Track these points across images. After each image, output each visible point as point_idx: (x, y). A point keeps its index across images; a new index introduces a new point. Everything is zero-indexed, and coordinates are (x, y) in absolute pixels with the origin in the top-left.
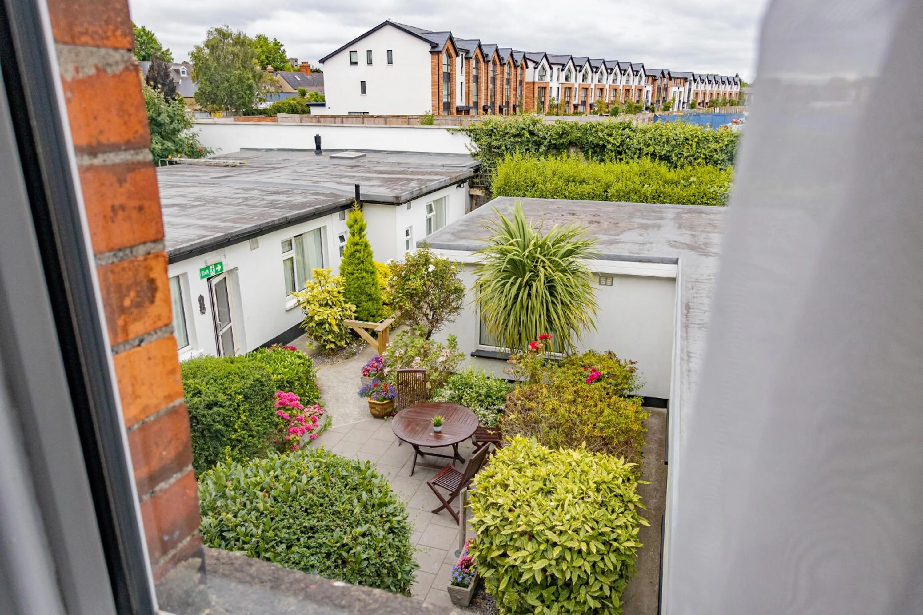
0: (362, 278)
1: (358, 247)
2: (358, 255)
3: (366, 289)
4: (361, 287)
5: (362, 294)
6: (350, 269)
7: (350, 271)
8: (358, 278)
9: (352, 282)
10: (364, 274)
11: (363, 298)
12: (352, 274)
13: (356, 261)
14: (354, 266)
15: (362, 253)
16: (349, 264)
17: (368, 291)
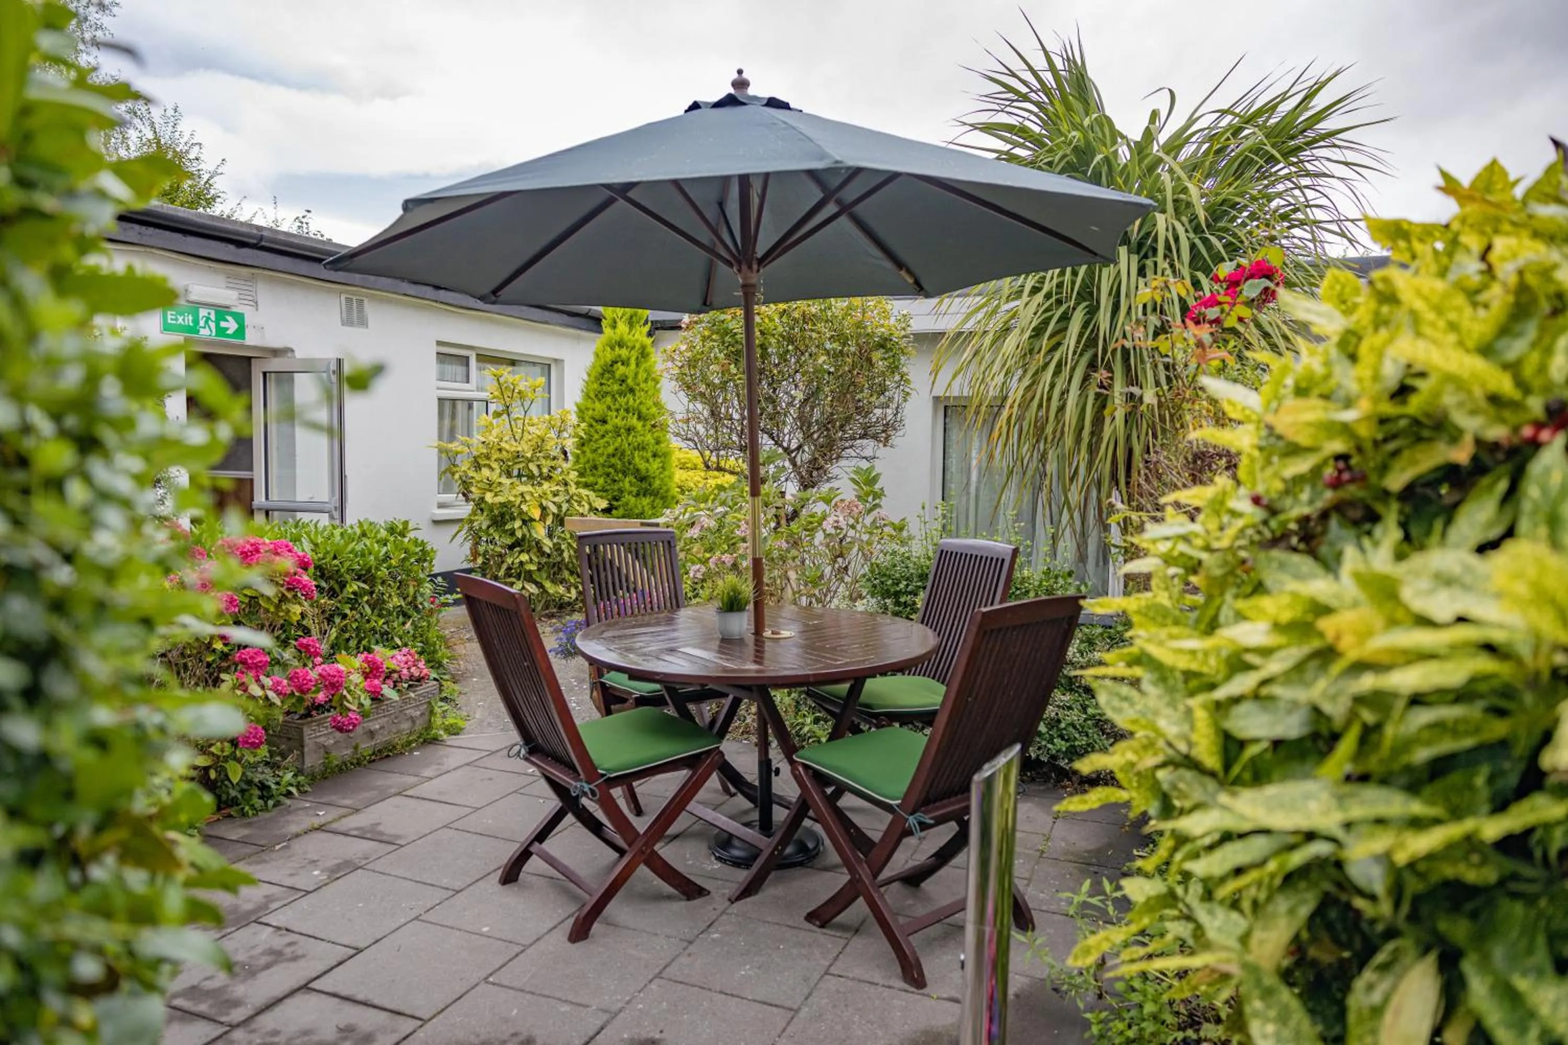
0: (629, 430)
1: (624, 352)
2: (620, 370)
3: (637, 460)
4: (623, 454)
5: (625, 474)
6: (600, 407)
7: (597, 415)
8: (617, 432)
9: (602, 442)
10: (634, 421)
11: (627, 483)
12: (604, 422)
13: (616, 387)
14: (609, 399)
15: (633, 366)
16: (600, 396)
17: (642, 466)
